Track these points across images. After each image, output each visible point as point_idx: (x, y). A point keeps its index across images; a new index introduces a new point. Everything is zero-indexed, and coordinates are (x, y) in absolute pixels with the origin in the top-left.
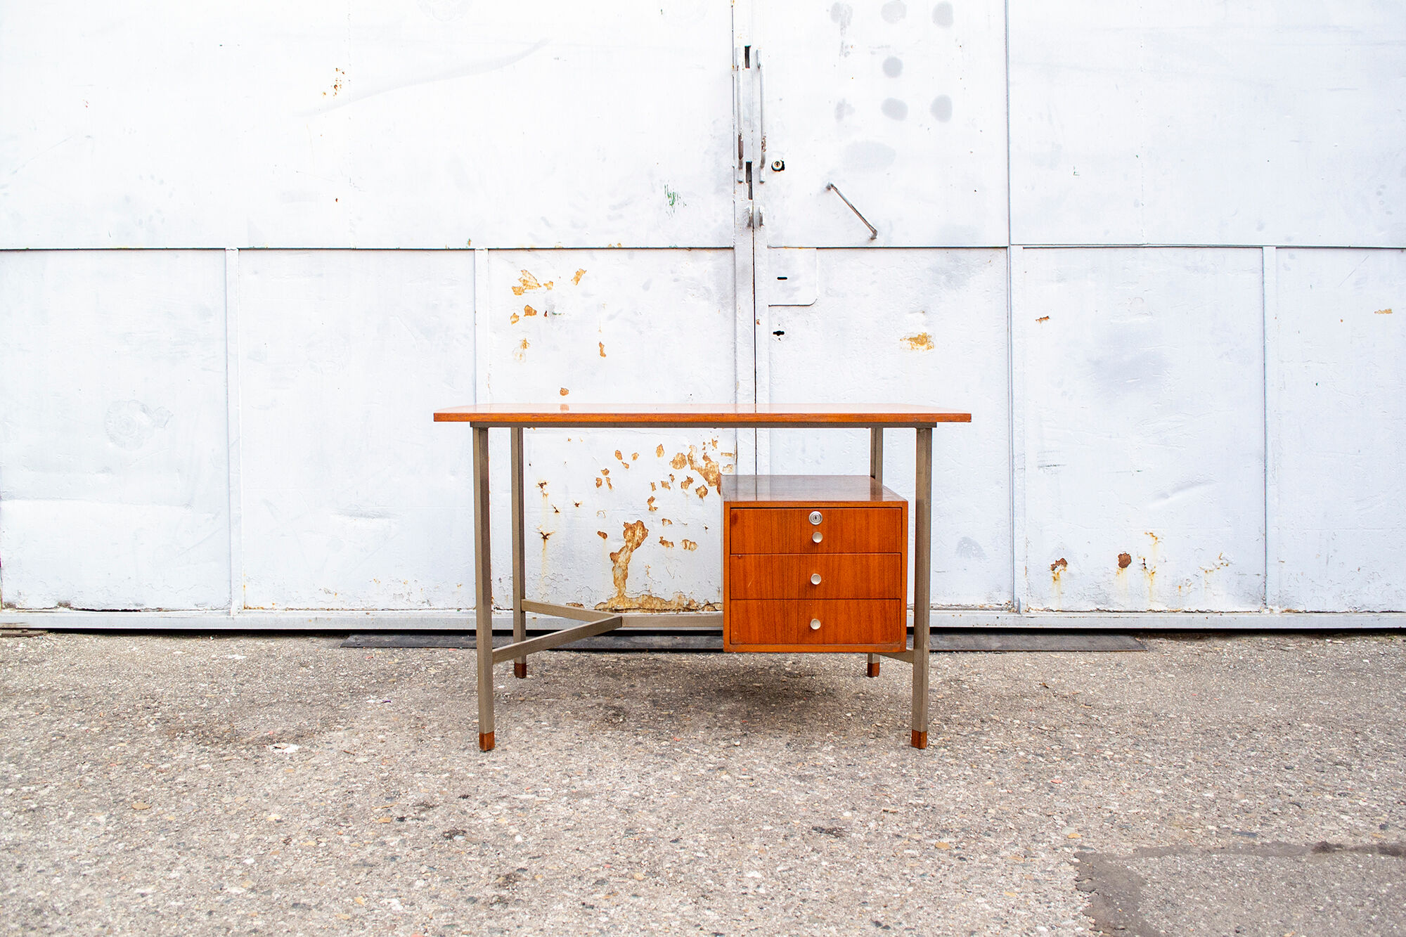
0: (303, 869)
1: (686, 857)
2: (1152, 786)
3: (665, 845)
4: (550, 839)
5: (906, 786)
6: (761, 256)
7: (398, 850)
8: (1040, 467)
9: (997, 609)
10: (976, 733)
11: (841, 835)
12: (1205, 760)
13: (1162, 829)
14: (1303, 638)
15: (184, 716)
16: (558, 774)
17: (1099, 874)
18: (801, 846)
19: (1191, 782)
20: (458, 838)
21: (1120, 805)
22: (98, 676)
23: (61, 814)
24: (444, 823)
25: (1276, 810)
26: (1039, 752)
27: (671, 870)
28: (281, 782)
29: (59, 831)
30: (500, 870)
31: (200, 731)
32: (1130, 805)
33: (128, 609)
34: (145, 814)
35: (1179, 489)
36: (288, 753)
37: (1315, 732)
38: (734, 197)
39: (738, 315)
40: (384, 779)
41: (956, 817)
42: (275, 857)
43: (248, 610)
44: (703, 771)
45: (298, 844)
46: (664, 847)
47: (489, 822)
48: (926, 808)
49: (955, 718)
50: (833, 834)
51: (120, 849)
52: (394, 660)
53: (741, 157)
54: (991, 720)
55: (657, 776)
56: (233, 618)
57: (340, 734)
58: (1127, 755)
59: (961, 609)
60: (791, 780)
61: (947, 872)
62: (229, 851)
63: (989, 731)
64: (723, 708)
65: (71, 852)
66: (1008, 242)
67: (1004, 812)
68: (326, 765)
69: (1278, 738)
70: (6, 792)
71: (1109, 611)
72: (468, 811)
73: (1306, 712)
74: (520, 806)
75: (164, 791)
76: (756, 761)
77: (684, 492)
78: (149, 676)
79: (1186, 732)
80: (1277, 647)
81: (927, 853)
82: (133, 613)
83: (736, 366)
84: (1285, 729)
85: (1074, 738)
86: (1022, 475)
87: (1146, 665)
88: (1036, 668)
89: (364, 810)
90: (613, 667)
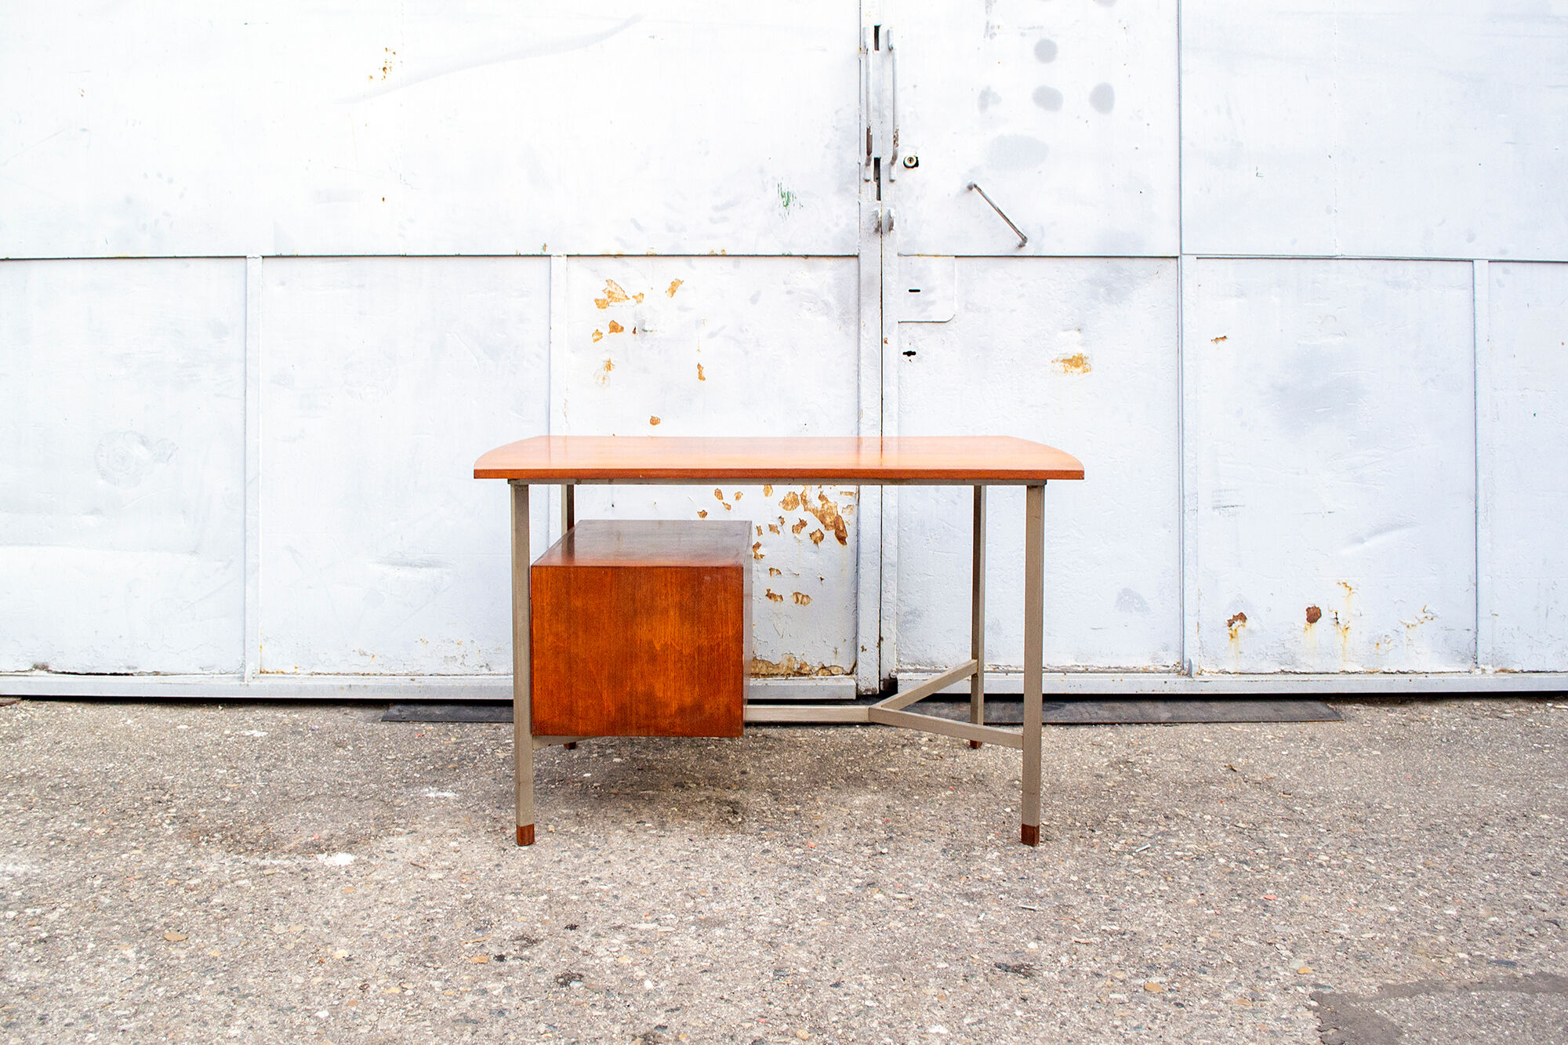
0: (391, 1026)
1: (854, 1006)
2: (1384, 902)
3: (826, 990)
4: (686, 984)
5: (1094, 906)
6: (890, 265)
7: (504, 1001)
8: (1214, 508)
9: (1164, 672)
10: (1162, 834)
11: (1031, 974)
12: (1438, 866)
13: (1405, 959)
14: (1520, 702)
15: (205, 813)
16: (678, 894)
17: (1346, 1023)
18: (988, 992)
19: (1427, 895)
20: (575, 985)
21: (1350, 928)
22: (91, 758)
23: (79, 947)
24: (554, 964)
25: (1532, 931)
26: (1242, 858)
27: (839, 1026)
28: (340, 904)
29: (81, 970)
30: (634, 1028)
31: (229, 834)
32: (1362, 927)
33: (118, 672)
34: (182, 948)
35: (1378, 532)
36: (343, 865)
37: (1557, 826)
38: (859, 197)
39: (862, 333)
40: (467, 902)
41: (1161, 948)
42: (354, 1009)
43: (265, 675)
44: (851, 889)
45: (379, 991)
46: (826, 994)
47: (608, 961)
48: (1123, 937)
49: (1134, 814)
50: (1020, 973)
51: (161, 995)
52: (450, 739)
53: (869, 153)
54: (1177, 815)
55: (797, 896)
56: (248, 685)
57: (402, 839)
58: (1345, 860)
59: (1121, 672)
60: (957, 900)
61: (1165, 1024)
62: (295, 999)
63: (1178, 831)
64: (858, 802)
65: (101, 999)
66: (1179, 251)
67: (1217, 940)
68: (392, 882)
69: (1515, 834)
70: (7, 916)
71: (1295, 673)
72: (580, 946)
73: (1541, 799)
74: (641, 940)
75: (199, 916)
76: (910, 874)
77: (795, 537)
78: (153, 759)
79: (1408, 828)
80: (1493, 714)
81: (1138, 996)
82: (124, 677)
83: (859, 392)
84: (1521, 822)
85: (1280, 837)
86: (1194, 517)
87: (1345, 738)
88: (1216, 744)
89: (452, 945)
90: (716, 747)
